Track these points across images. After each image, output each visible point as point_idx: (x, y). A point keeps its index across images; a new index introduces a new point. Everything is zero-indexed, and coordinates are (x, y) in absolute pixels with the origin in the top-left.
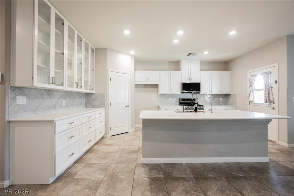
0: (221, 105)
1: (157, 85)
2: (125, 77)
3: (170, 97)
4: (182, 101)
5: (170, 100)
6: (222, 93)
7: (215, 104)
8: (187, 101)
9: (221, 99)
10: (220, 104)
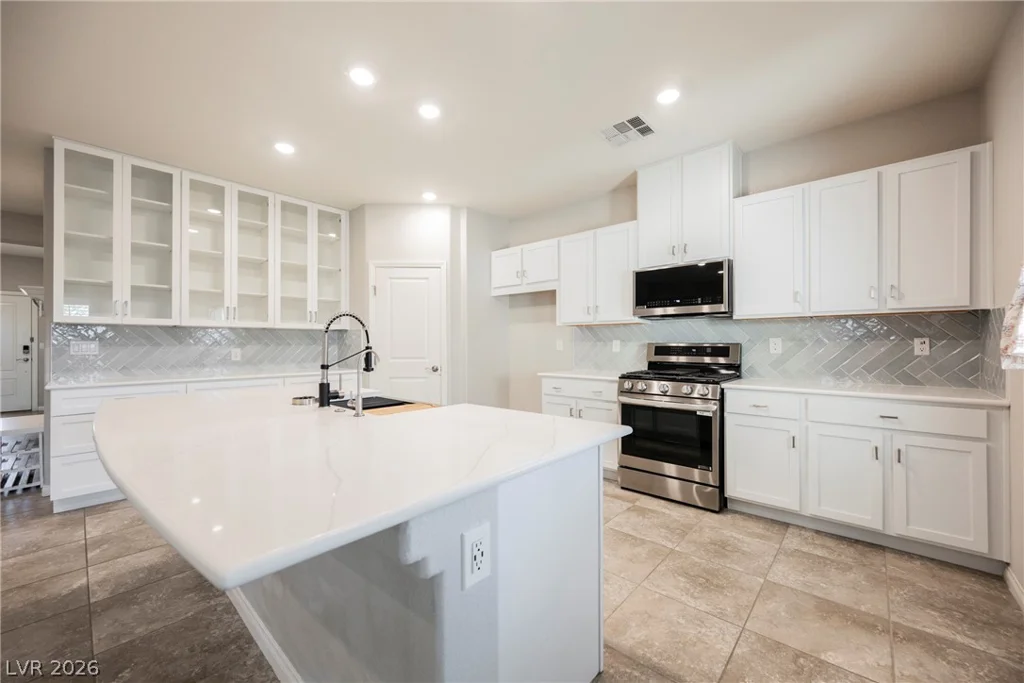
0: (918, 383)
1: (553, 293)
2: (427, 278)
3: (616, 339)
4: (656, 354)
5: (614, 350)
6: (892, 306)
7: (870, 377)
8: (678, 354)
9: (920, 347)
10: (910, 380)
